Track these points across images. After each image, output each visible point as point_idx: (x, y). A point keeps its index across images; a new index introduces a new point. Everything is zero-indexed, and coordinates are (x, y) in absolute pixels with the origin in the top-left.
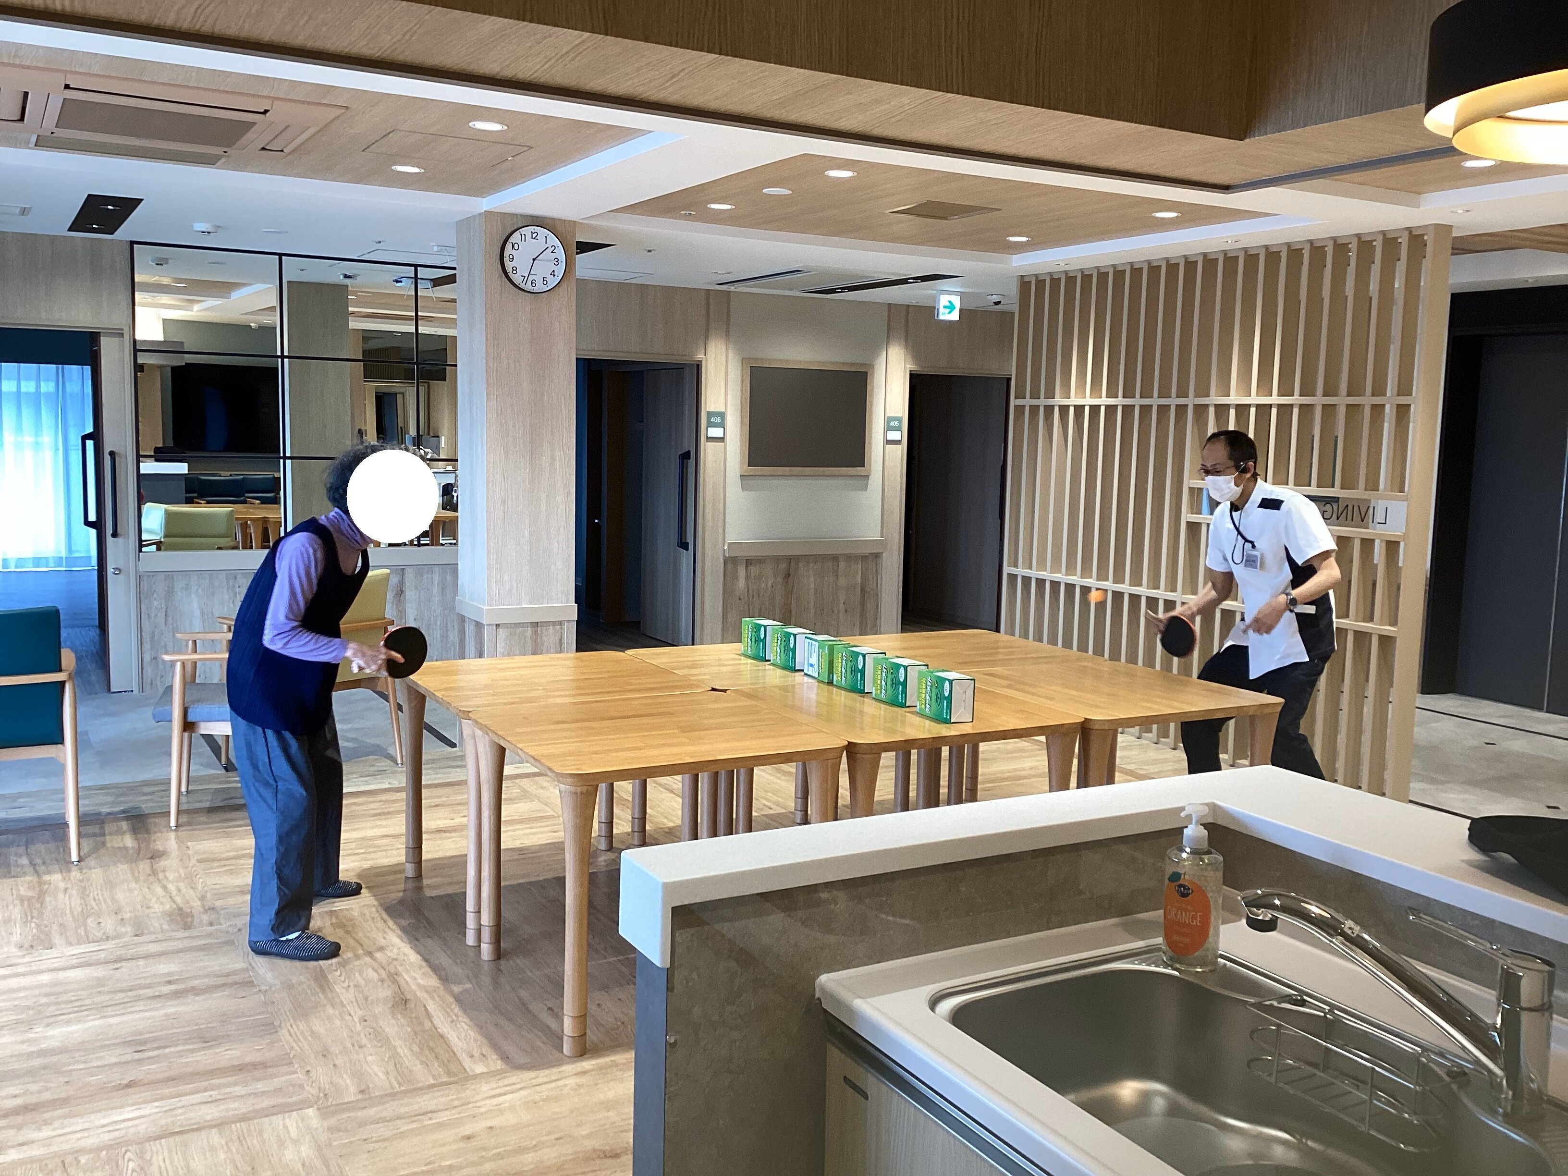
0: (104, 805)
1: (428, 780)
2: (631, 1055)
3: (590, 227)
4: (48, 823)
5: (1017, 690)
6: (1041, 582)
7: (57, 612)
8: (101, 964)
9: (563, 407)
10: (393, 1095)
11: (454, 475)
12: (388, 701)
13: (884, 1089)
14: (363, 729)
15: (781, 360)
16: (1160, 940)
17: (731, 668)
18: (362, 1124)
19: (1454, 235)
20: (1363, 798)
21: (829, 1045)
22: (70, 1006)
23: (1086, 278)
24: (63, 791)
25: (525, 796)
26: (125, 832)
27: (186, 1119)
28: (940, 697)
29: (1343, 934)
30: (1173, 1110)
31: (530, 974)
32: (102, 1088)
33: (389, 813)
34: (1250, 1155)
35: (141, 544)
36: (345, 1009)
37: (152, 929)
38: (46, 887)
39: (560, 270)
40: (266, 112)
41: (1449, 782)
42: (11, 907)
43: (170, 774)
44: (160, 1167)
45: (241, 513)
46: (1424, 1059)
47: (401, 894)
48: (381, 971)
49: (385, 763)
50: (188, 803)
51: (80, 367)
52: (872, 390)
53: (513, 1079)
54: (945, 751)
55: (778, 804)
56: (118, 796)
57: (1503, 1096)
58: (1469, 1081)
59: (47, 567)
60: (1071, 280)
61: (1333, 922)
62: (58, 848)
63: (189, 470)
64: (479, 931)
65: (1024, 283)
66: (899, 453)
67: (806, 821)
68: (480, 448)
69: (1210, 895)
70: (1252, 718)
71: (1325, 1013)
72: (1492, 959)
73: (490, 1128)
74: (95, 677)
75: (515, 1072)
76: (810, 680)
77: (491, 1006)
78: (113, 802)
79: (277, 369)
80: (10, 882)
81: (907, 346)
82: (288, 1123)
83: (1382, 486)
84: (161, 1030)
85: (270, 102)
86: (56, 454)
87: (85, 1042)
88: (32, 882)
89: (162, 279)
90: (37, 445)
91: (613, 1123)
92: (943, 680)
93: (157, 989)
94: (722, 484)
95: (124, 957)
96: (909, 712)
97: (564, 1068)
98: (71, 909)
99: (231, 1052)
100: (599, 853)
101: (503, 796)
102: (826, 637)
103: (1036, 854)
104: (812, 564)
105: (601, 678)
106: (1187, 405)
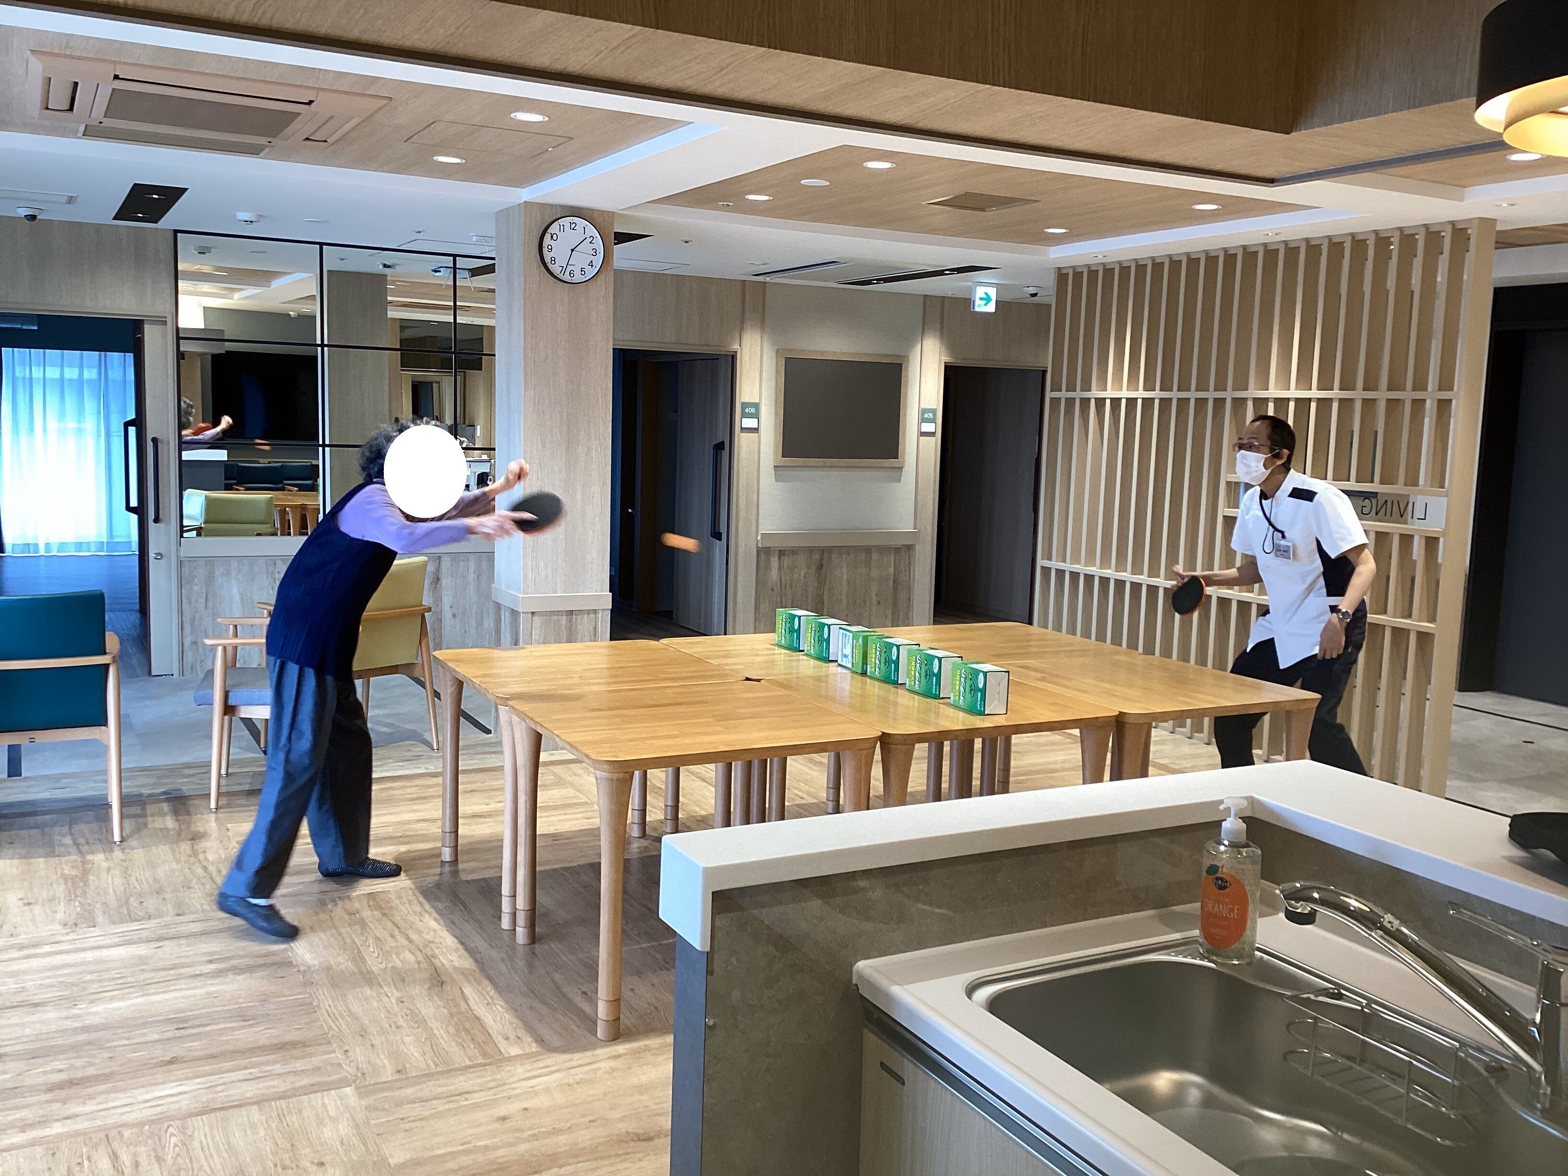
0: (145, 786)
1: (466, 765)
2: (670, 1039)
3: (628, 218)
4: (91, 803)
5: (1051, 683)
6: (1075, 576)
7: (102, 596)
8: (143, 942)
9: (599, 397)
10: (429, 1076)
11: (489, 464)
12: (425, 688)
13: (921, 1075)
14: (399, 714)
15: (816, 352)
16: (1196, 932)
17: (764, 658)
18: (399, 1104)
19: (1498, 229)
20: (1400, 793)
21: (866, 1031)
22: (113, 983)
23: (1125, 270)
24: (105, 772)
25: (559, 783)
26: (166, 814)
27: (227, 1096)
28: (974, 689)
29: (1382, 928)
30: (1208, 1101)
31: (564, 958)
32: (144, 1064)
33: (425, 798)
34: (1285, 1147)
35: (182, 529)
36: (382, 991)
37: (193, 909)
38: (90, 866)
39: (598, 261)
40: (311, 102)
41: (1487, 781)
42: (55, 886)
43: (211, 757)
44: (201, 1142)
45: (282, 500)
46: (1463, 1055)
47: (437, 878)
48: (418, 953)
49: (421, 749)
50: (227, 785)
51: (122, 354)
52: (907, 382)
53: (549, 1062)
54: (978, 743)
55: (810, 795)
56: (159, 778)
57: (1541, 1091)
58: (1507, 1077)
59: (89, 551)
60: (1108, 272)
61: (1370, 915)
62: (101, 829)
63: (228, 457)
64: (514, 915)
65: (1061, 276)
66: (933, 444)
67: (837, 810)
68: (516, 437)
69: (1248, 888)
70: (1288, 713)
71: (1363, 1007)
72: (1532, 954)
73: (526, 1109)
74: (136, 660)
75: (549, 1055)
76: (844, 671)
77: (526, 989)
78: (154, 784)
79: (317, 357)
80: (54, 861)
81: (942, 336)
82: (326, 1102)
83: (1421, 481)
84: (203, 1008)
85: (314, 92)
86: (98, 440)
87: (127, 1019)
88: (75, 861)
89: (203, 267)
90: (80, 431)
91: (646, 1107)
92: (978, 672)
93: (199, 968)
94: (755, 475)
95: (165, 936)
96: (943, 704)
97: (598, 1052)
98: (113, 889)
99: (270, 1031)
100: (632, 839)
101: (539, 783)
102: (861, 628)
103: (1073, 845)
104: (844, 556)
105: (633, 667)
106: (1225, 399)
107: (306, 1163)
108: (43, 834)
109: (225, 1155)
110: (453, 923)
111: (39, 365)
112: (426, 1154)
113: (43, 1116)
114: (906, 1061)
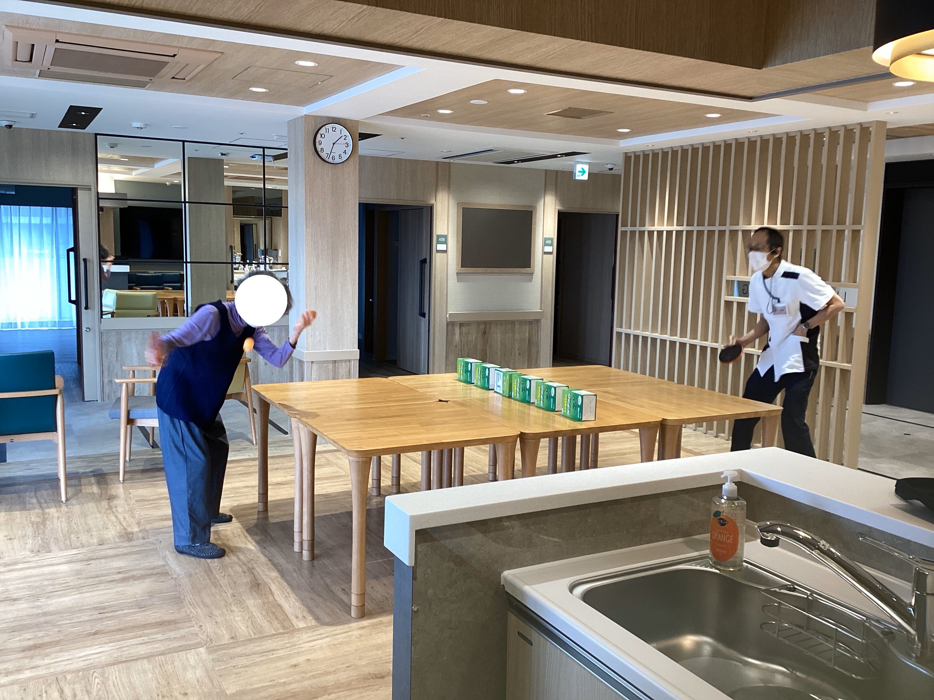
0: (81, 468)
1: (271, 454)
2: (391, 618)
3: (367, 124)
4: (48, 478)
5: (622, 401)
6: (636, 337)
7: (53, 354)
8: (78, 561)
9: (351, 232)
10: (251, 640)
11: (286, 273)
12: (248, 407)
13: (542, 640)
14: (235, 423)
15: (481, 204)
16: (708, 551)
17: (451, 388)
18: (232, 657)
19: (888, 127)
20: (829, 466)
21: (509, 613)
22: (61, 586)
23: (665, 154)
24: (56, 459)
25: (329, 463)
26: (93, 484)
27: (129, 654)
28: (575, 406)
29: (819, 549)
30: (715, 653)
31: (331, 569)
32: (80, 635)
33: (248, 473)
34: (762, 681)
35: (102, 313)
36: (222, 589)
37: (109, 541)
38: (47, 516)
39: (349, 150)
40: (175, 55)
41: (882, 457)
42: (26, 528)
43: (119, 450)
44: (114, 682)
45: (163, 295)
46: (868, 625)
47: (256, 521)
48: (244, 567)
49: (246, 444)
50: (130, 467)
51: (66, 208)
52: (535, 222)
53: (321, 631)
54: (579, 438)
55: (479, 470)
56: (89, 462)
57: (915, 647)
58: (895, 638)
59: (47, 327)
60: (655, 155)
61: (812, 541)
62: (54, 494)
63: (130, 270)
64: (301, 543)
65: (627, 157)
66: (551, 259)
67: (495, 479)
68: (302, 256)
69: (738, 525)
70: (764, 418)
71: (808, 596)
72: (909, 564)
73: (308, 660)
74: (75, 392)
75: (322, 627)
76: (498, 395)
77: (309, 588)
78: (86, 466)
79: (182, 209)
80: (26, 512)
81: (556, 195)
82: (189, 657)
83: (843, 279)
84: (114, 601)
85: (176, 49)
86: (52, 261)
87: (69, 608)
88: (38, 513)
89: (114, 156)
90: (41, 255)
91: (381, 658)
92: (577, 395)
93: (112, 577)
94: (445, 278)
95: (92, 558)
96: (557, 414)
97: (351, 625)
98: (61, 529)
99: (155, 614)
100: (372, 497)
101: (316, 464)
102: (507, 370)
103: (633, 499)
104: (499, 327)
105: (373, 394)
106: (725, 231)
107: (176, 694)
108: (19, 497)
109: (127, 689)
110: (265, 549)
111: (16, 216)
112: (249, 688)
113: (19, 667)
114: (533, 631)
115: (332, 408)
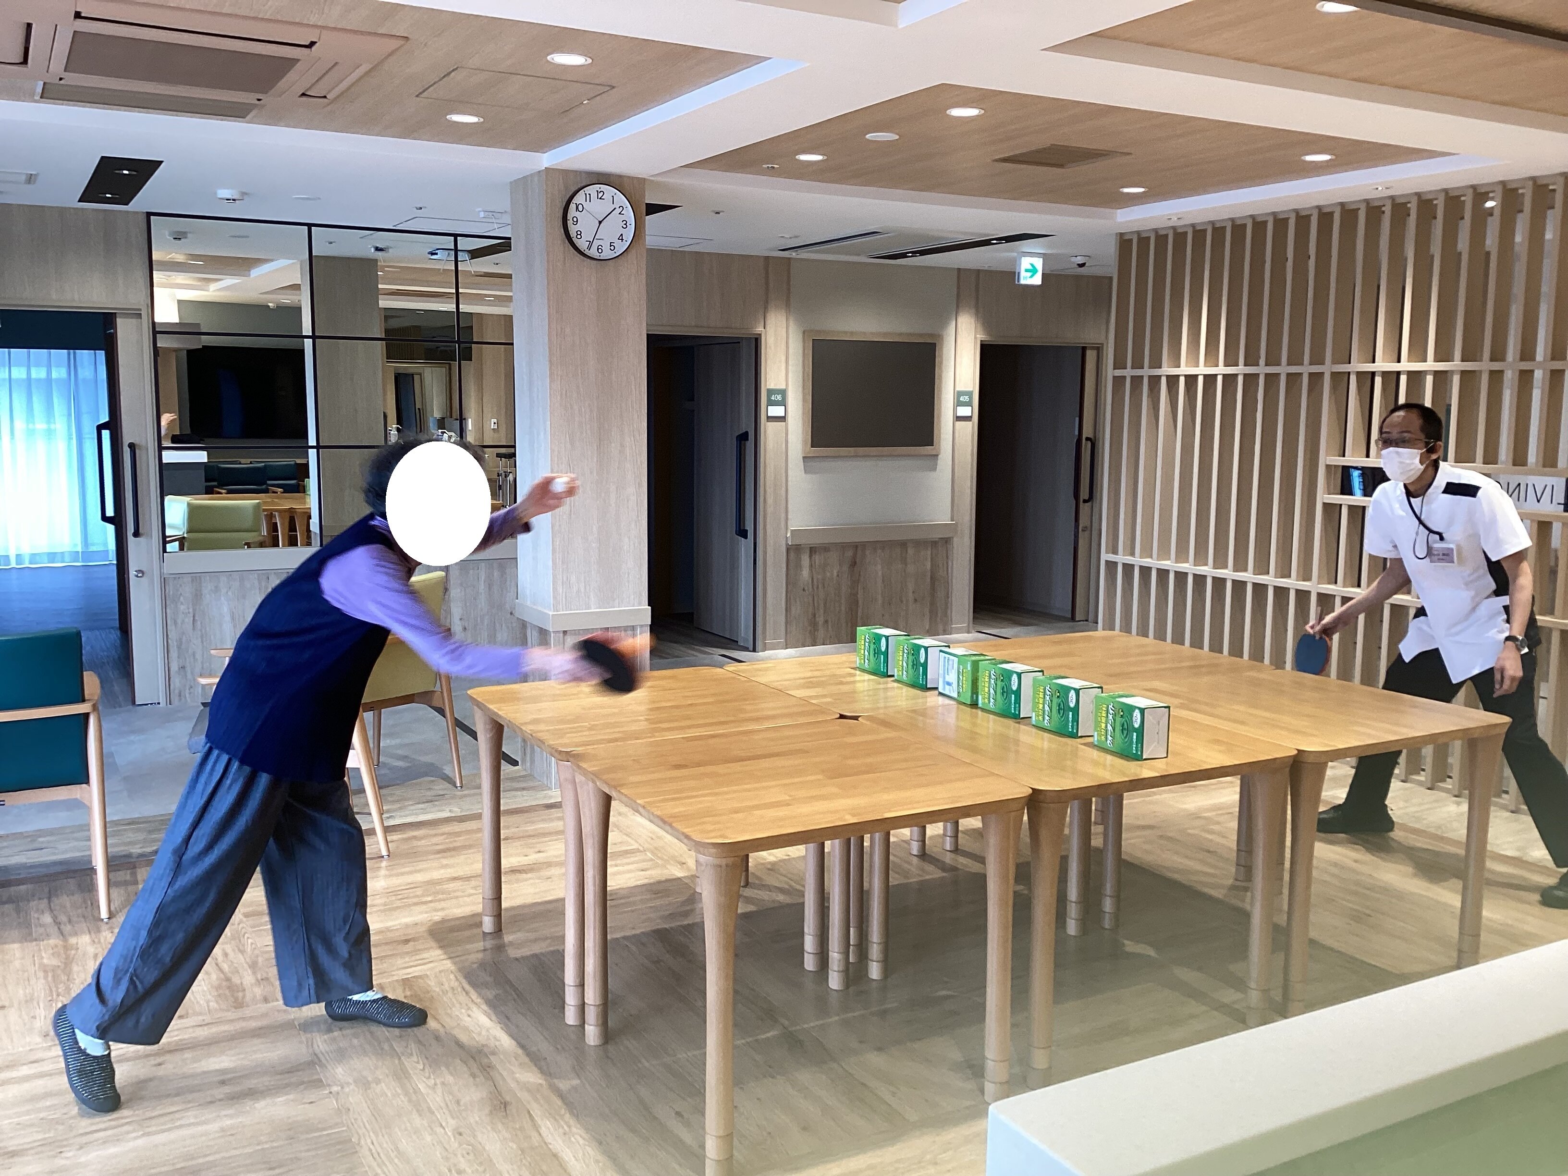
3: (658, 185)
4: (73, 868)
6: (1145, 571)
7: (78, 634)
9: (633, 387)
12: (444, 717)
15: (844, 332)
23: (1199, 234)
24: (86, 827)
28: (1127, 729)
31: (647, 1064)
33: (455, 849)
35: (165, 541)
36: (434, 1118)
37: (197, 1009)
38: (73, 952)
39: (629, 234)
40: (313, 44)
42: (33, 981)
45: (268, 503)
47: (480, 956)
49: (441, 787)
51: (92, 351)
52: (941, 363)
56: (150, 832)
59: (63, 562)
60: (1179, 236)
62: (85, 901)
63: (208, 458)
64: (582, 1009)
65: (1124, 242)
66: (970, 429)
68: (542, 434)
70: (1480, 742)
74: (118, 687)
76: (947, 701)
77: (607, 1110)
78: (145, 840)
79: (298, 350)
80: (32, 946)
81: (977, 315)
85: (317, 31)
86: (70, 444)
88: (56, 946)
89: (178, 256)
90: (50, 433)
92: (1130, 708)
94: (783, 467)
96: (1085, 744)
104: (879, 551)
105: (705, 704)
106: (1323, 373)
108: (18, 911)
110: (508, 1018)
115: (637, 739)
